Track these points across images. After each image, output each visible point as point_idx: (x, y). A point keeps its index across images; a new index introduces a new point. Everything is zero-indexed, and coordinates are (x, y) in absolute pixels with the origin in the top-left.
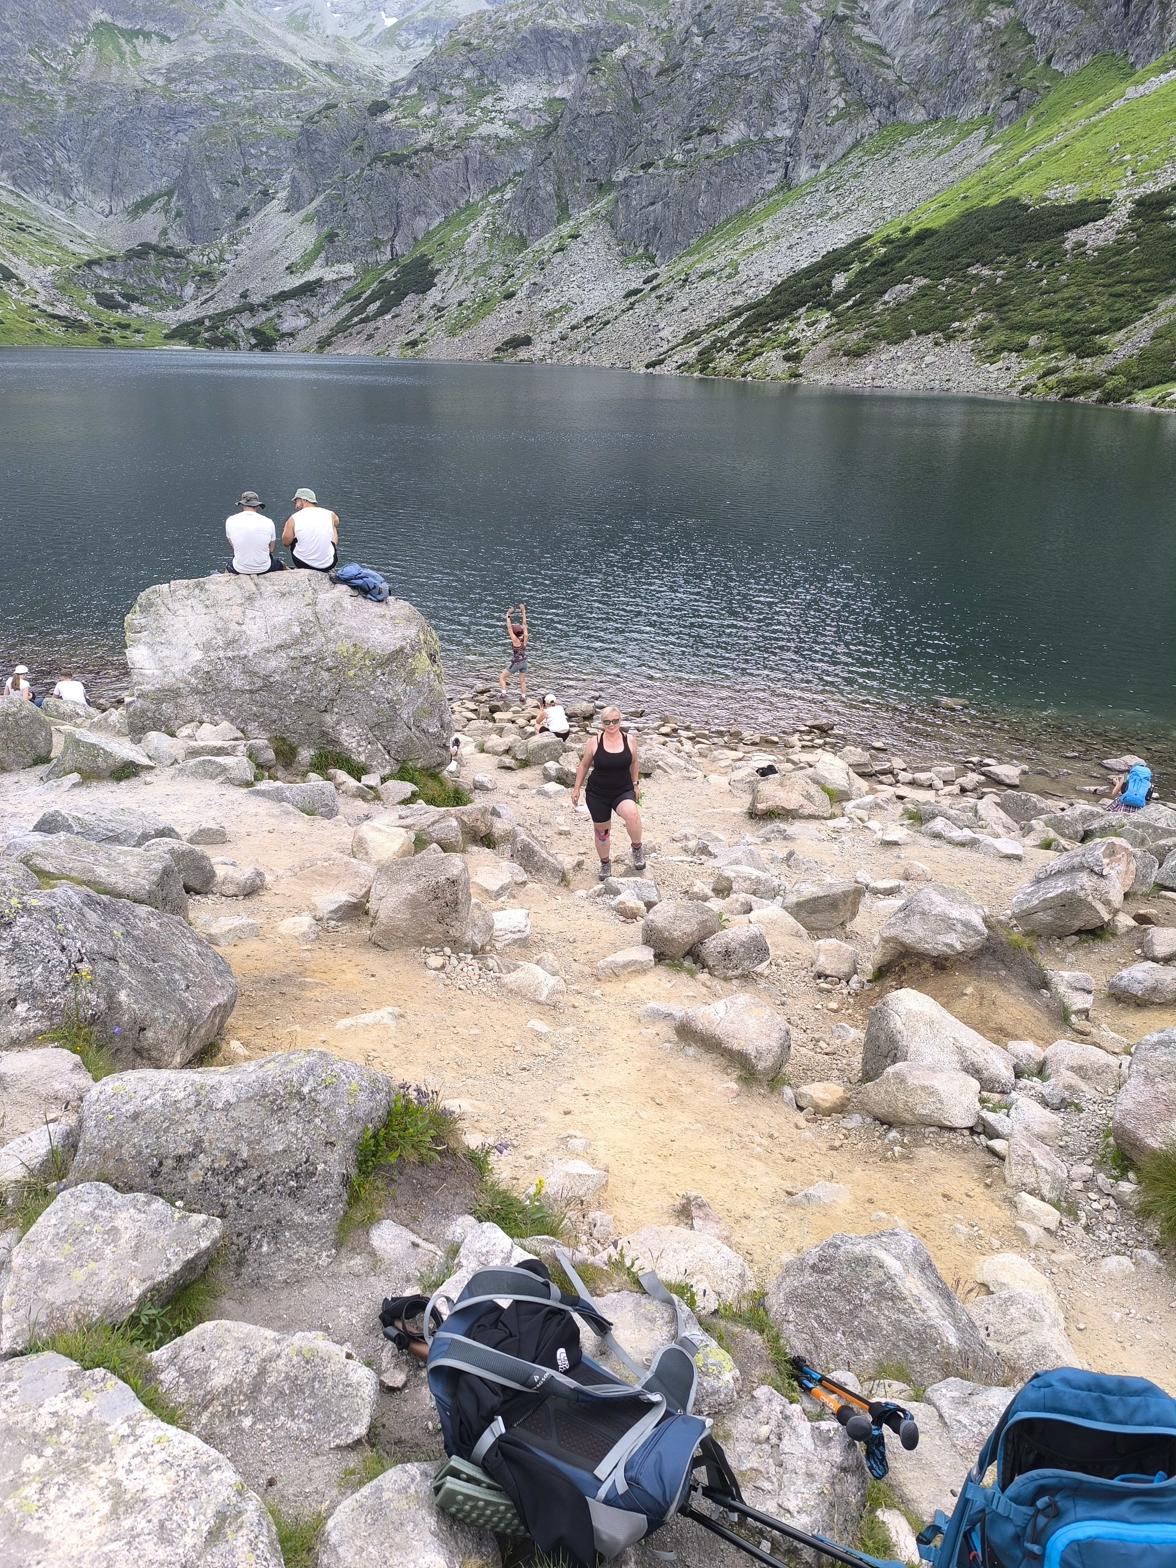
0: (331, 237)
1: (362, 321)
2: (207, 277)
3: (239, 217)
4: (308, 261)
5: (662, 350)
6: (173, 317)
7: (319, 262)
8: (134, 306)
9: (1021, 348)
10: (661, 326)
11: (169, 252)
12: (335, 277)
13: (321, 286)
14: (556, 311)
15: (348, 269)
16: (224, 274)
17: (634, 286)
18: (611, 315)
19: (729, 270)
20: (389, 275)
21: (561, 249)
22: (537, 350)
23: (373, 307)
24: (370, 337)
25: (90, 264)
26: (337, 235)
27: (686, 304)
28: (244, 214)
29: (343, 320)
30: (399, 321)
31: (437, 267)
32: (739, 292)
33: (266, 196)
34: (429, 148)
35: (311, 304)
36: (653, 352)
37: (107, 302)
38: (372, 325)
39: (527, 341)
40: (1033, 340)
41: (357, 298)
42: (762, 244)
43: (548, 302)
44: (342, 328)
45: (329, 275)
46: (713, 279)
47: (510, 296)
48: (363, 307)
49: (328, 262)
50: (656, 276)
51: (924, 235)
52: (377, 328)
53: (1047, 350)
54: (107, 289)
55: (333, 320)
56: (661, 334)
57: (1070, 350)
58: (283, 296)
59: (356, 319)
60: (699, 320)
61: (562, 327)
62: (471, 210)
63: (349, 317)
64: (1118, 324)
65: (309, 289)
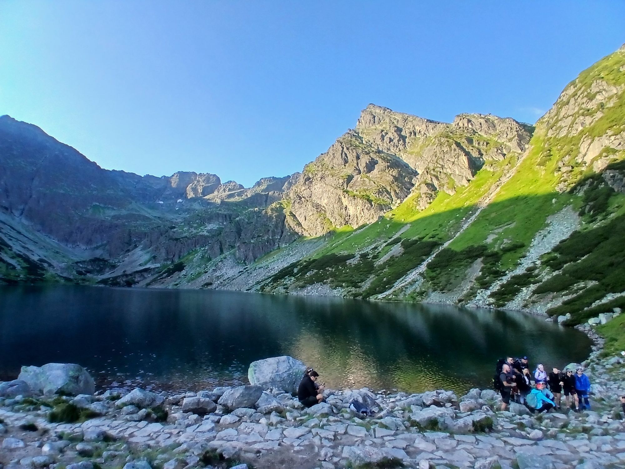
0: (154, 257)
1: (161, 279)
2: (114, 267)
3: (126, 252)
4: (146, 263)
5: (250, 286)
6: (100, 277)
7: (149, 263)
8: (88, 274)
9: (342, 286)
10: (249, 280)
11: (103, 260)
13: (149, 270)
14: (219, 276)
16: (118, 266)
17: (241, 270)
18: (235, 277)
19: (266, 267)
20: (171, 267)
21: (221, 261)
22: (214, 286)
23: (165, 275)
24: (163, 283)
25: (77, 263)
26: (156, 257)
28: (128, 251)
29: (155, 278)
30: (172, 279)
31: (185, 265)
32: (270, 272)
33: (136, 247)
34: (186, 237)
35: (145, 274)
36: (247, 287)
37: (80, 273)
38: (163, 280)
39: (211, 284)
40: (344, 284)
41: (160, 272)
42: (274, 261)
43: (217, 274)
44: (155, 280)
45: (153, 266)
46: (262, 269)
47: (206, 272)
48: (162, 275)
49: (152, 263)
50: (247, 268)
51: (314, 261)
52: (165, 281)
53: (347, 287)
54: (80, 270)
55: (152, 278)
56: (249, 282)
57: (353, 287)
58: (137, 272)
59: (159, 278)
60: (260, 279)
61: (221, 280)
62: (196, 252)
63: (157, 278)
64: (362, 281)
65: (146, 270)
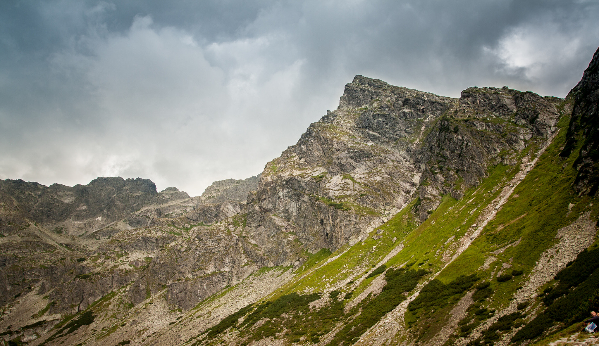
0: (53, 304)
1: (60, 336)
3: (16, 297)
4: (42, 312)
5: (180, 345)
7: (46, 314)
9: (299, 341)
10: (182, 335)
12: (52, 319)
13: (45, 323)
14: (142, 331)
15: (59, 316)
17: (173, 321)
18: (163, 331)
19: (208, 315)
20: (76, 318)
21: (146, 308)
23: (66, 331)
24: (63, 342)
26: (56, 303)
27: (191, 327)
28: (19, 295)
29: (52, 336)
30: (77, 336)
31: (96, 315)
32: (210, 323)
33: (30, 289)
34: (99, 273)
35: (39, 330)
38: (64, 337)
39: (129, 342)
40: (301, 338)
41: (61, 327)
42: (219, 306)
43: (139, 327)
44: (52, 339)
45: (50, 318)
46: (202, 318)
47: (123, 325)
48: (62, 331)
49: (50, 313)
50: (181, 317)
51: (268, 303)
52: (67, 339)
55: (48, 337)
56: (181, 338)
58: (28, 327)
59: (58, 336)
60: (195, 332)
61: (144, 336)
62: (113, 294)
63: (55, 335)
64: (326, 332)
65: (40, 324)
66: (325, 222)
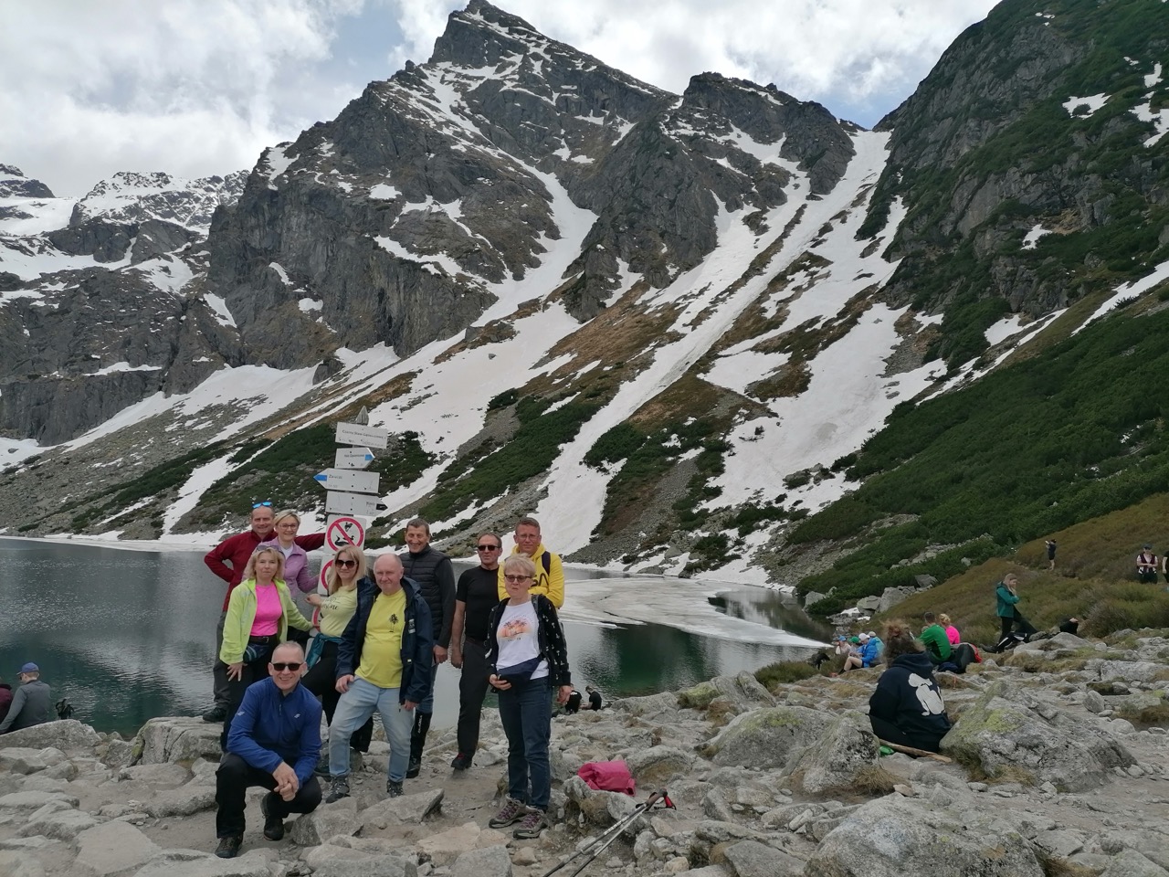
5: (39, 517)
36: (29, 519)
56: (38, 504)
60: (77, 494)
66: (388, 293)
